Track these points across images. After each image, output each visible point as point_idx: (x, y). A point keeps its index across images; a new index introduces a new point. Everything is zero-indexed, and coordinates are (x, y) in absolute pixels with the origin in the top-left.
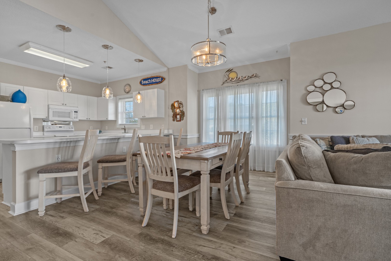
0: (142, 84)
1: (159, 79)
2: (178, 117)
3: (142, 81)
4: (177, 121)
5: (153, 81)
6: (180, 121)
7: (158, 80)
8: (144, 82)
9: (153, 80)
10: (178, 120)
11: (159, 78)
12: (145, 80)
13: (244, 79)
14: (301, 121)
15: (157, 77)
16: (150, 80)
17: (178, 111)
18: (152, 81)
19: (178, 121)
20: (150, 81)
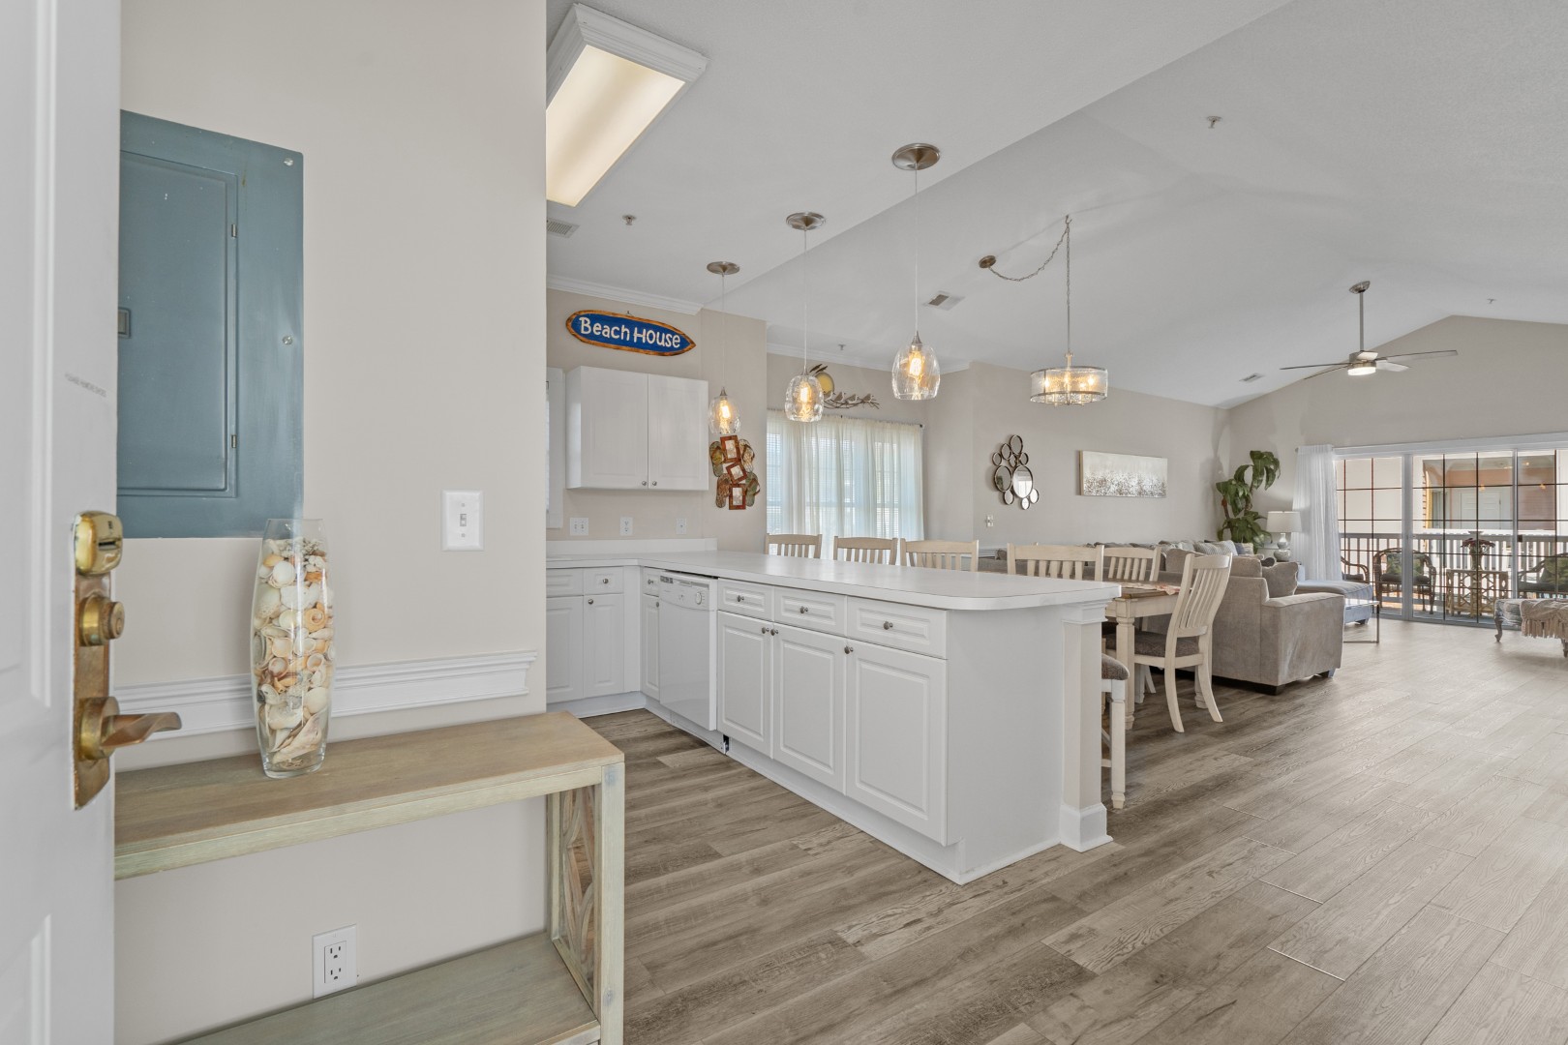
0: (583, 332)
1: (671, 339)
2: (737, 492)
3: (582, 319)
4: (732, 507)
5: (639, 339)
6: (742, 507)
7: (666, 341)
8: (592, 325)
9: (640, 332)
10: (735, 503)
11: (673, 334)
12: (595, 318)
13: (850, 402)
14: (987, 521)
15: (662, 329)
16: (624, 329)
17: (736, 471)
18: (636, 335)
19: (738, 507)
20: (626, 333)
